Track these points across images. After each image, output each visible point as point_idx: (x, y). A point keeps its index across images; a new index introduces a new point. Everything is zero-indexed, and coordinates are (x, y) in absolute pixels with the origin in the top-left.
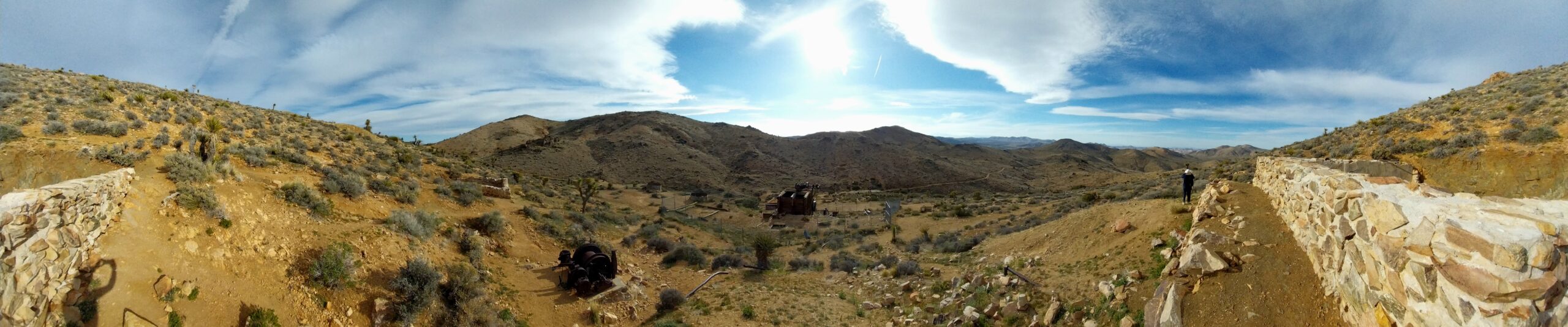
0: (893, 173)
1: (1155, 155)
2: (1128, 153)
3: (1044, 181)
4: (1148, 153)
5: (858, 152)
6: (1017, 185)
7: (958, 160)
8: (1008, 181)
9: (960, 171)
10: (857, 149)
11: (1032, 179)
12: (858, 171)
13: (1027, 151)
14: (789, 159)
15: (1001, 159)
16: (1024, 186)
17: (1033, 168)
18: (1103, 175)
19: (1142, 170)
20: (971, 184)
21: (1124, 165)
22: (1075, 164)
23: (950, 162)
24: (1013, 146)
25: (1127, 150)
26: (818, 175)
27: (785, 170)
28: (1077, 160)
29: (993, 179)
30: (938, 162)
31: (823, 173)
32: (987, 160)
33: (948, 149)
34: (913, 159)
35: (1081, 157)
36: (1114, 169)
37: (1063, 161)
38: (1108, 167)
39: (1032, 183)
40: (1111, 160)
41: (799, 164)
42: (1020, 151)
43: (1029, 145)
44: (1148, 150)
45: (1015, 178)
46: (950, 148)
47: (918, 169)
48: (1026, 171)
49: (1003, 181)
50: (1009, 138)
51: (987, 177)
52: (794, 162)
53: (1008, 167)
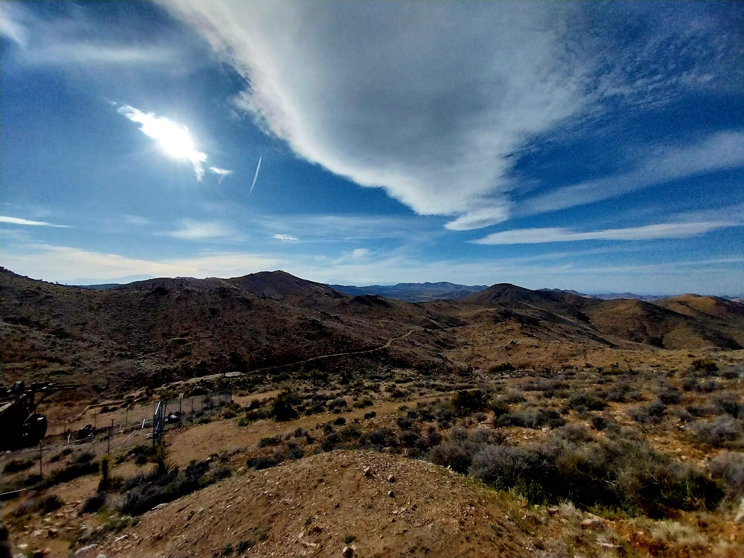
0: (265, 343)
1: (688, 312)
2: (622, 307)
3: (466, 352)
4: (671, 307)
5: (214, 312)
6: (426, 357)
7: (354, 320)
8: (415, 350)
9: (355, 336)
10: (212, 306)
11: (451, 348)
12: (209, 344)
13: (446, 304)
14: (75, 331)
15: (410, 316)
16: (436, 360)
17: (454, 331)
18: (566, 348)
19: (658, 343)
20: (368, 356)
21: (614, 331)
22: (516, 326)
23: (342, 322)
24: (427, 297)
25: (621, 300)
26: (132, 357)
27: (59, 355)
28: (520, 319)
29: (395, 347)
30: (328, 324)
31: (146, 353)
32: (392, 319)
33: (344, 304)
34: (293, 320)
35: (529, 313)
36: (594, 338)
37: (497, 321)
38: (579, 332)
39: (450, 355)
40: (585, 319)
41: (96, 339)
42: (437, 305)
43: (450, 294)
44: (667, 300)
45: (426, 345)
46: (347, 302)
47: (299, 334)
48: (442, 334)
49: (408, 351)
50: (422, 285)
51: (388, 345)
52: (85, 335)
53: (418, 328)
